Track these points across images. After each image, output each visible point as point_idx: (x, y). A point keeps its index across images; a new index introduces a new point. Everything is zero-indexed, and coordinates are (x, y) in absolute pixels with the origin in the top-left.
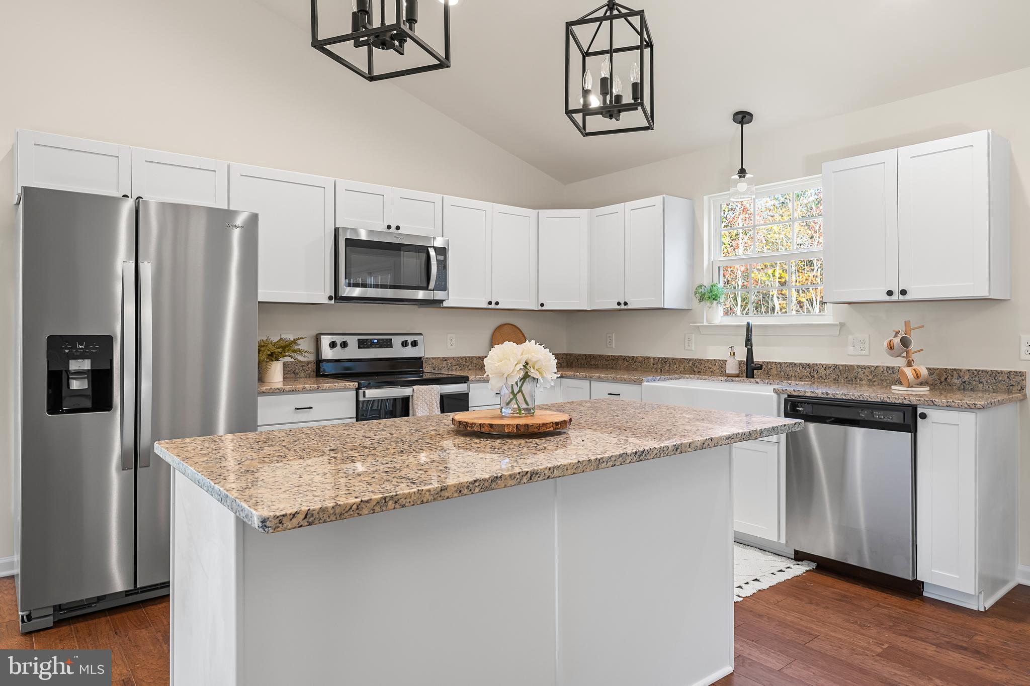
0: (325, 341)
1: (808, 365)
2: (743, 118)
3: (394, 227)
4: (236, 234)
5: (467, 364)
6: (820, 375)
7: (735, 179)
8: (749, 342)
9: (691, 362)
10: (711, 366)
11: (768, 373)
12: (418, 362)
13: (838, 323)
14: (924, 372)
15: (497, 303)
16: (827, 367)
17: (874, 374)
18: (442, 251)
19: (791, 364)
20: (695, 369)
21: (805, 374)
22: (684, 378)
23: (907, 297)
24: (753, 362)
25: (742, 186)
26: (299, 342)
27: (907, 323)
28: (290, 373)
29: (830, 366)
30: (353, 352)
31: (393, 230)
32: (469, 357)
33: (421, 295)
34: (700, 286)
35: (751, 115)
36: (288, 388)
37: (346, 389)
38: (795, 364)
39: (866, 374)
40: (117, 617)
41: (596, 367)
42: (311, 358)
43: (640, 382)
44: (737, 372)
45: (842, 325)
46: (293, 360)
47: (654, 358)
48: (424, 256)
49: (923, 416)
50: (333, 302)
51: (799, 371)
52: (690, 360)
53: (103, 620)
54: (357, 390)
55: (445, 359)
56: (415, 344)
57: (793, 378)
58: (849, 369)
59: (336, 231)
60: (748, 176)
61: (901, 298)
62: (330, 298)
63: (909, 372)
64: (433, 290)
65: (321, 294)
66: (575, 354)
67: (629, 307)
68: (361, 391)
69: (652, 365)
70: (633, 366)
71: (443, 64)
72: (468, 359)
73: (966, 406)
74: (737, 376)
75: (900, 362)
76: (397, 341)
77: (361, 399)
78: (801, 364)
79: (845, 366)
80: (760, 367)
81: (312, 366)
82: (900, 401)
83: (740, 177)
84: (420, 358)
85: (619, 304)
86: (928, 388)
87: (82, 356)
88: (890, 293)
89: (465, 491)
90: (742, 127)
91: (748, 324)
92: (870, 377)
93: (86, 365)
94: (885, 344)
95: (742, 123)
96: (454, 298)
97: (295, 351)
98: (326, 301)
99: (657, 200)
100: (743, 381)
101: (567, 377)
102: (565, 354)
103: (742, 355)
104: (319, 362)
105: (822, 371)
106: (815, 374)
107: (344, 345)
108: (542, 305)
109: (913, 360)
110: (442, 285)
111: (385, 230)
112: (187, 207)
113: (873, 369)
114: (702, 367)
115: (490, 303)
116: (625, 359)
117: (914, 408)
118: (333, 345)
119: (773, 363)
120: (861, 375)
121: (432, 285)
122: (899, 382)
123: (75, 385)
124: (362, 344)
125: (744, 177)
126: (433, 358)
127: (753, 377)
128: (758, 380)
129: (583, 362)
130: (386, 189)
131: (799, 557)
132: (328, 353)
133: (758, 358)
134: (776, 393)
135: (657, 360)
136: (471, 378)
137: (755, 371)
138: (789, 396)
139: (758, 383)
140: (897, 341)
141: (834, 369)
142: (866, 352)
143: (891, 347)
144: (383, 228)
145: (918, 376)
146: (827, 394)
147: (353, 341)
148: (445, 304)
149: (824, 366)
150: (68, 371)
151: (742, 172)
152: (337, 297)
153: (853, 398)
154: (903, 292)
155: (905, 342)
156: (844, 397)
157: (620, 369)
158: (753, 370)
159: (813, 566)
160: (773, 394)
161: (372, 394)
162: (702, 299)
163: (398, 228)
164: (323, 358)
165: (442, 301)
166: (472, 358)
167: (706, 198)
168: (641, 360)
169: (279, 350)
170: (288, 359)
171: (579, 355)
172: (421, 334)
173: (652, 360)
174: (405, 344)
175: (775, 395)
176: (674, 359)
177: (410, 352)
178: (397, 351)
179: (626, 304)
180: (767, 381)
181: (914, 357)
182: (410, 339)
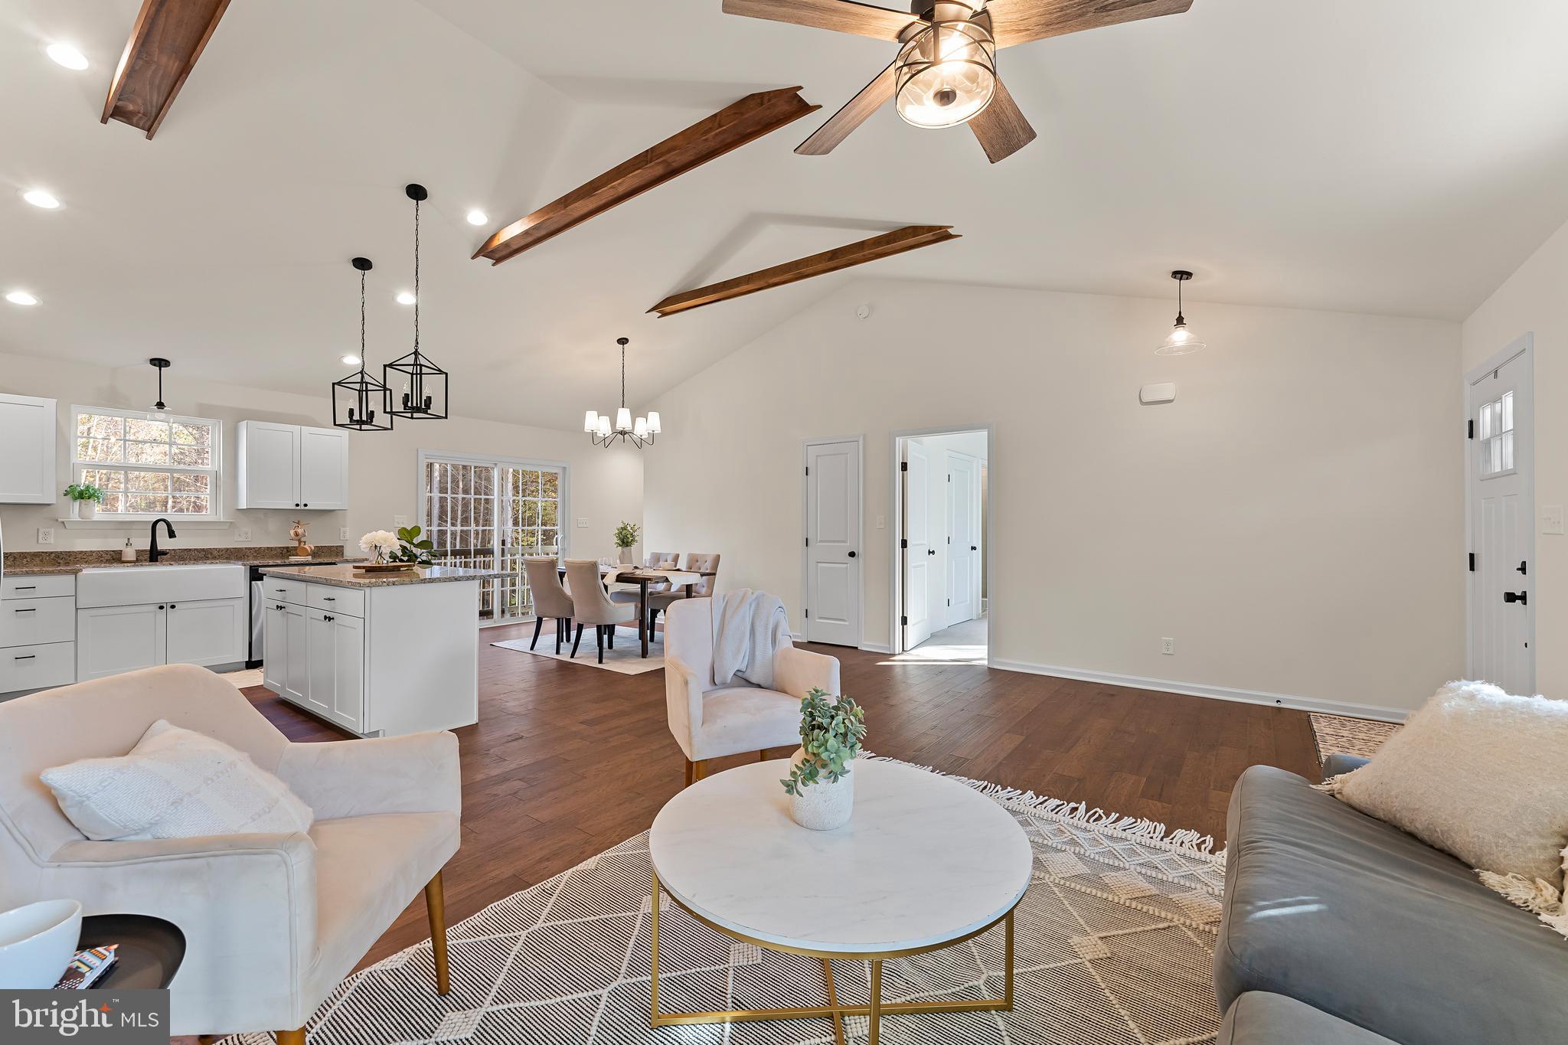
2: (160, 363)
6: (215, 556)
13: (230, 522)
16: (219, 550)
17: (258, 552)
21: (201, 556)
24: (157, 550)
25: (161, 415)
29: (223, 549)
34: (72, 486)
35: (168, 363)
39: (252, 552)
43: (75, 572)
44: (143, 558)
45: (233, 523)
51: (194, 554)
58: (238, 550)
60: (166, 409)
61: (304, 508)
79: (236, 548)
80: (164, 553)
83: (157, 408)
88: (297, 505)
90: (160, 370)
92: (255, 554)
95: (159, 366)
99: (40, 402)
103: (143, 545)
105: (216, 553)
106: (209, 556)
109: (303, 542)
113: (257, 549)
120: (248, 554)
125: (162, 409)
127: (156, 561)
137: (161, 557)
140: (294, 533)
141: (227, 551)
142: (250, 539)
151: (160, 405)
154: (306, 505)
162: (73, 497)
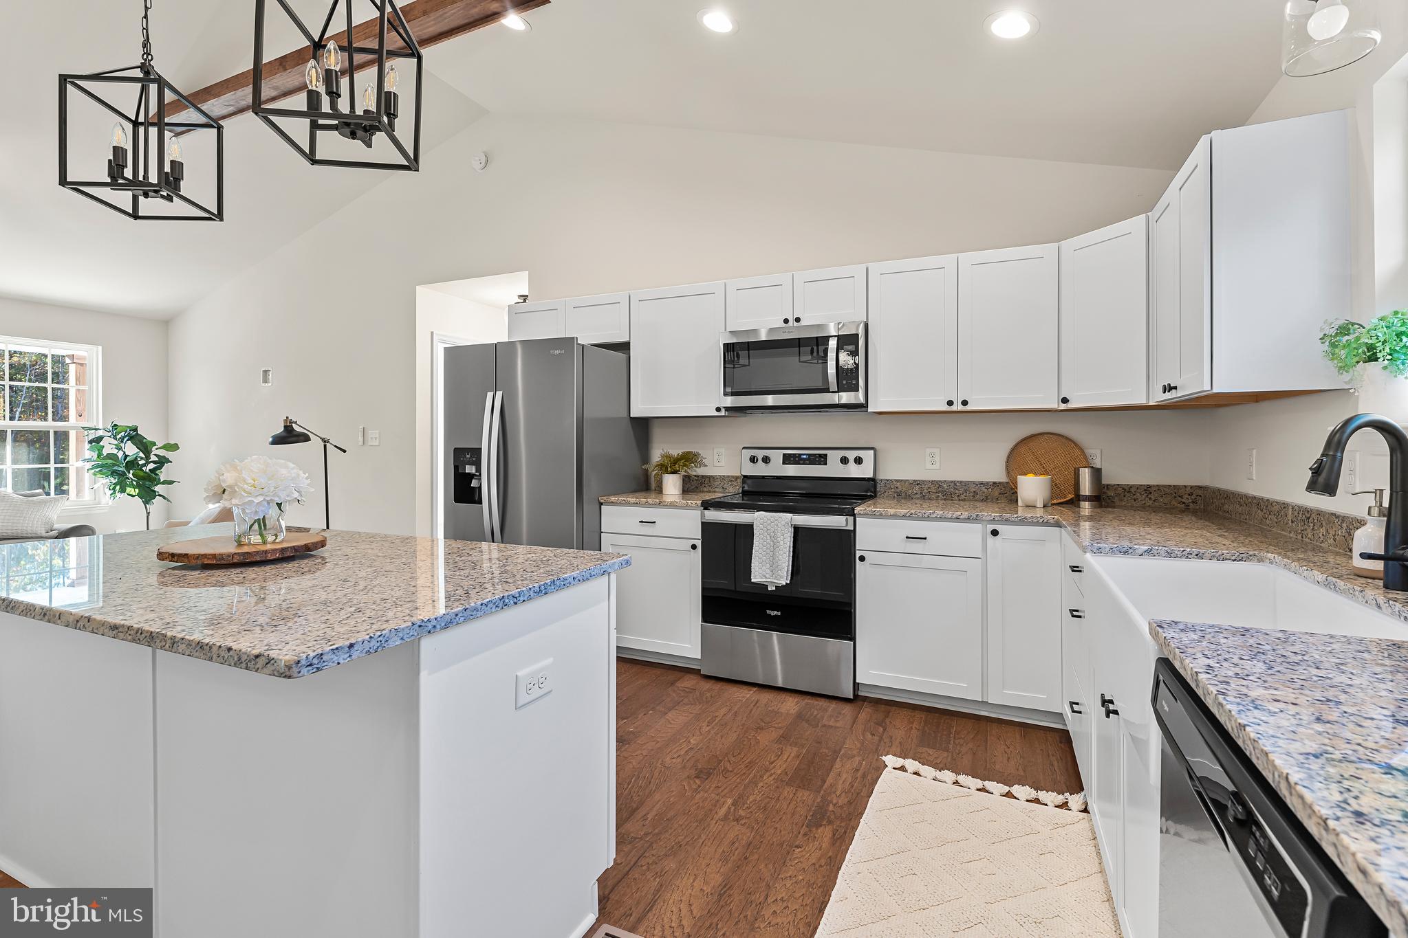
0: (746, 455)
3: (793, 319)
5: (957, 492)
12: (868, 484)
15: (965, 403)
18: (851, 338)
30: (781, 469)
31: (792, 323)
32: (961, 482)
37: (688, 507)
47: (1293, 508)
50: (724, 413)
55: (917, 483)
56: (860, 461)
62: (719, 410)
64: (838, 392)
69: (1290, 522)
72: (958, 484)
76: (834, 457)
84: (872, 479)
85: (1164, 389)
87: (470, 463)
96: (888, 401)
98: (716, 413)
104: (744, 477)
107: (767, 460)
108: (1065, 401)
110: (852, 385)
115: (951, 403)
116: (1258, 503)
118: (754, 460)
121: (833, 386)
124: (788, 459)
126: (897, 481)
129: (1218, 504)
132: (747, 469)
135: (1296, 513)
136: (858, 510)
144: (781, 323)
147: (777, 456)
148: (873, 409)
152: (723, 408)
163: (798, 320)
164: (743, 473)
166: (967, 483)
168: (1276, 509)
172: (872, 449)
173: (1290, 511)
174: (844, 461)
176: (1319, 513)
179: (1171, 388)
182: (851, 455)
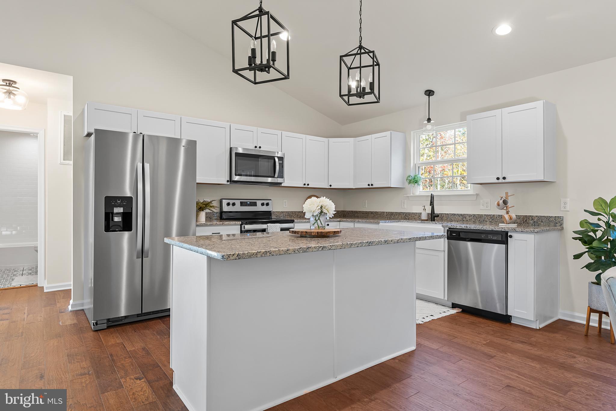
0: (225, 202)
1: (461, 214)
2: (429, 93)
3: (258, 147)
4: (182, 150)
5: (293, 215)
6: (467, 220)
7: (425, 123)
8: (432, 204)
9: (404, 214)
10: (414, 216)
11: (442, 219)
12: (269, 213)
13: (475, 194)
14: (514, 216)
15: (308, 185)
16: (470, 216)
17: (492, 219)
18: (281, 159)
19: (453, 214)
20: (407, 218)
21: (460, 219)
22: (401, 222)
23: (506, 181)
24: (434, 213)
25: (429, 127)
26: (213, 202)
27: (507, 193)
28: (209, 218)
29: (472, 215)
30: (238, 208)
31: (258, 148)
33: (270, 180)
34: (409, 176)
35: (433, 92)
36: (209, 223)
37: (235, 225)
38: (455, 214)
39: (489, 218)
40: (134, 325)
41: (358, 217)
42: (217, 210)
43: (378, 223)
44: (427, 219)
45: (477, 195)
46: (210, 211)
47: (386, 212)
48: (273, 161)
49: (511, 237)
50: (229, 183)
51: (457, 218)
52: (404, 213)
53: (128, 326)
54: (241, 225)
55: (282, 212)
56: (268, 204)
57: (454, 221)
58: (480, 216)
59: (231, 149)
60: (432, 122)
61: (503, 181)
62: (228, 181)
63: (507, 217)
64: (277, 178)
65: (223, 179)
66: (347, 211)
67: (374, 186)
68: (243, 226)
69: (385, 216)
70: (376, 217)
71: (286, 77)
72: (293, 212)
73: (530, 231)
74: (427, 220)
75: (503, 212)
76: (259, 203)
77: (243, 229)
78: (457, 214)
79: (479, 215)
80: (438, 216)
81: (218, 215)
82: (500, 230)
83: (428, 122)
84: (270, 211)
85: (369, 185)
86: (516, 225)
87: (120, 206)
88: (498, 179)
89: (297, 252)
90: (429, 97)
91: (432, 194)
92: (491, 220)
93: (121, 210)
94: (496, 203)
95: (429, 95)
96: (287, 182)
97: (211, 207)
98: (226, 183)
99: (388, 133)
100: (429, 223)
101: (343, 221)
102: (342, 211)
103: (429, 210)
104: (222, 212)
105: (468, 218)
106: (464, 219)
107: (234, 204)
108: (331, 186)
109: (509, 211)
110: (281, 176)
111: (254, 148)
112: (157, 137)
113: (492, 216)
114: (410, 216)
115: (305, 184)
116: (372, 213)
117: (507, 233)
118: (228, 204)
119: (444, 214)
120: (486, 219)
121: (276, 175)
122: (503, 222)
123: (117, 219)
124: (242, 204)
125: (430, 122)
126: (276, 212)
127: (434, 221)
128: (436, 222)
129: (351, 215)
130: (254, 129)
131: (454, 306)
132: (226, 208)
133: (436, 211)
134: (443, 227)
135: (388, 213)
136: (295, 221)
137: (436, 218)
138: (449, 228)
139: (436, 223)
140: (501, 202)
141: (474, 217)
142: (489, 208)
143: (498, 205)
144: (253, 148)
145: (511, 219)
146: (467, 227)
147: (238, 203)
148: (283, 185)
149: (469, 215)
150: (113, 213)
151: (429, 120)
152: (231, 181)
153: (479, 229)
154: (504, 178)
155: (505, 202)
156: (475, 229)
157: (370, 218)
158: (434, 217)
159: (460, 310)
160: (442, 227)
161: (248, 227)
162: (410, 183)
163: (260, 147)
164: (224, 210)
165: (281, 183)
166: (296, 212)
167: (412, 132)
168: (380, 213)
169: (204, 206)
170: (208, 211)
171: (349, 211)
172: (271, 200)
173: (385, 213)
174: (263, 204)
175: (443, 228)
176: (396, 213)
177: (265, 209)
178: (259, 208)
179: (372, 185)
180: (441, 222)
181: (510, 210)
182: (265, 202)
